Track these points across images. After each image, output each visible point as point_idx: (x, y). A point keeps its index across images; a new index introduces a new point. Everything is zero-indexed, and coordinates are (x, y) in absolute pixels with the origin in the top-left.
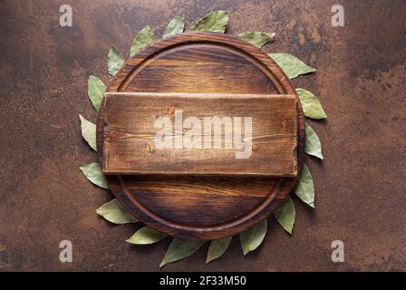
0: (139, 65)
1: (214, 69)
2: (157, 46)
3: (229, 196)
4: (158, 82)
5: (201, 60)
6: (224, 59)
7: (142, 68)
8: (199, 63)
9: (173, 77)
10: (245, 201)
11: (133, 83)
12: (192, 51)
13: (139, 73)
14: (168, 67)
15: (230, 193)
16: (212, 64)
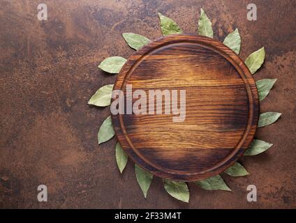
0: (139, 60)
1: (192, 60)
2: (151, 46)
3: (208, 149)
4: (153, 71)
5: (182, 54)
6: (198, 52)
7: (140, 61)
8: (181, 56)
9: (163, 67)
10: (219, 152)
11: (135, 73)
12: (176, 48)
13: (139, 66)
14: (159, 60)
15: (208, 147)
16: (190, 56)
